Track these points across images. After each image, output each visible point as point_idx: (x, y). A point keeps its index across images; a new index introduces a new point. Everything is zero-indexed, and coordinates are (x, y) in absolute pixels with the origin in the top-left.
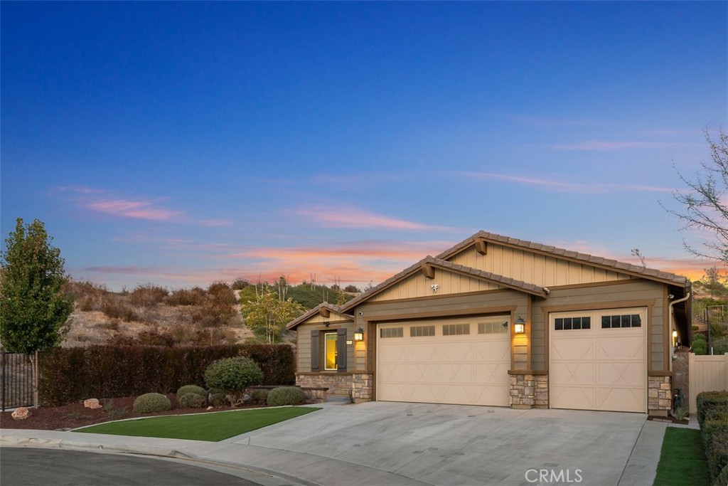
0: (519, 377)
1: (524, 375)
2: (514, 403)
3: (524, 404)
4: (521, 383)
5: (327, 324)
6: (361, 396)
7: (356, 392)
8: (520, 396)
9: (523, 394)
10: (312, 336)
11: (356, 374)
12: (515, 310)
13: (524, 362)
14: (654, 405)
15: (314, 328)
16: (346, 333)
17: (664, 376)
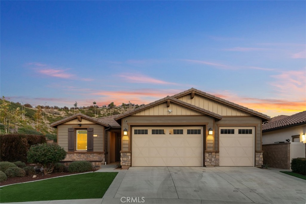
0: (210, 153)
1: (212, 153)
2: (208, 165)
3: (211, 165)
4: (211, 156)
5: (80, 125)
6: (126, 165)
7: (123, 162)
8: (210, 161)
9: (211, 161)
10: (69, 131)
11: (123, 153)
12: (208, 125)
13: (211, 147)
14: (258, 163)
15: (71, 127)
16: (93, 130)
17: (261, 153)
